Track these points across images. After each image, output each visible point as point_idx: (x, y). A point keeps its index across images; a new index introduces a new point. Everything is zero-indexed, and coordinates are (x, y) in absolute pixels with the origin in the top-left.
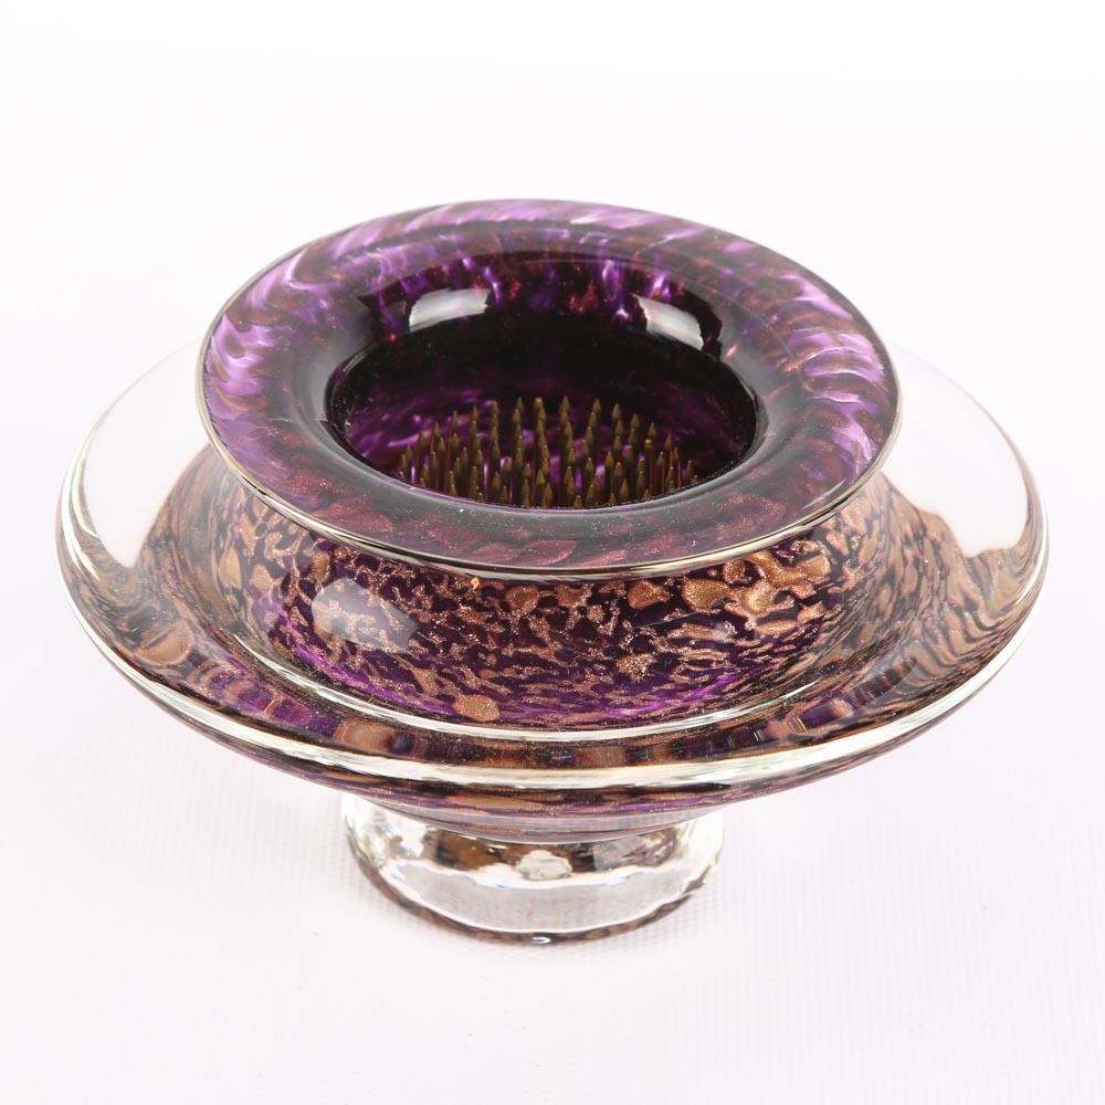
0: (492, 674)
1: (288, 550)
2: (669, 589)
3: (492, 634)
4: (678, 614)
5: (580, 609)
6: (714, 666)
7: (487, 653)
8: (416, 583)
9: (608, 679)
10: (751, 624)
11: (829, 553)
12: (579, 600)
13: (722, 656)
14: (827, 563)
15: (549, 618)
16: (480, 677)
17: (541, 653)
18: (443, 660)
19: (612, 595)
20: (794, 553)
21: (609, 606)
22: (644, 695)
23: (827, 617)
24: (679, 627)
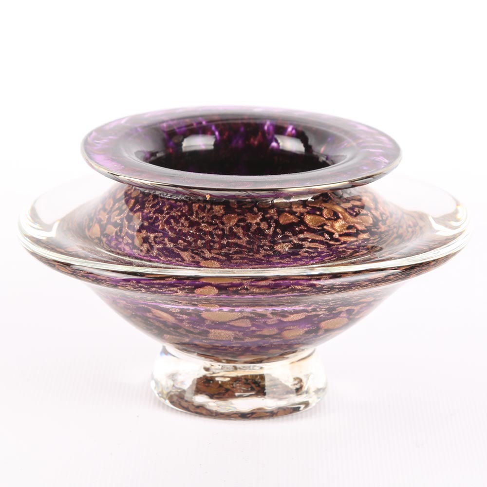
0: (217, 251)
1: (122, 215)
2: (298, 217)
3: (216, 235)
4: (302, 227)
5: (257, 223)
6: (319, 250)
7: (214, 242)
8: (180, 217)
9: (271, 253)
10: (336, 236)
11: (372, 216)
12: (256, 219)
13: (323, 247)
14: (371, 219)
15: (243, 227)
16: (211, 253)
17: (239, 242)
18: (194, 247)
19: (271, 218)
20: (356, 212)
21: (270, 222)
22: (288, 259)
23: (371, 239)
24: (303, 233)
